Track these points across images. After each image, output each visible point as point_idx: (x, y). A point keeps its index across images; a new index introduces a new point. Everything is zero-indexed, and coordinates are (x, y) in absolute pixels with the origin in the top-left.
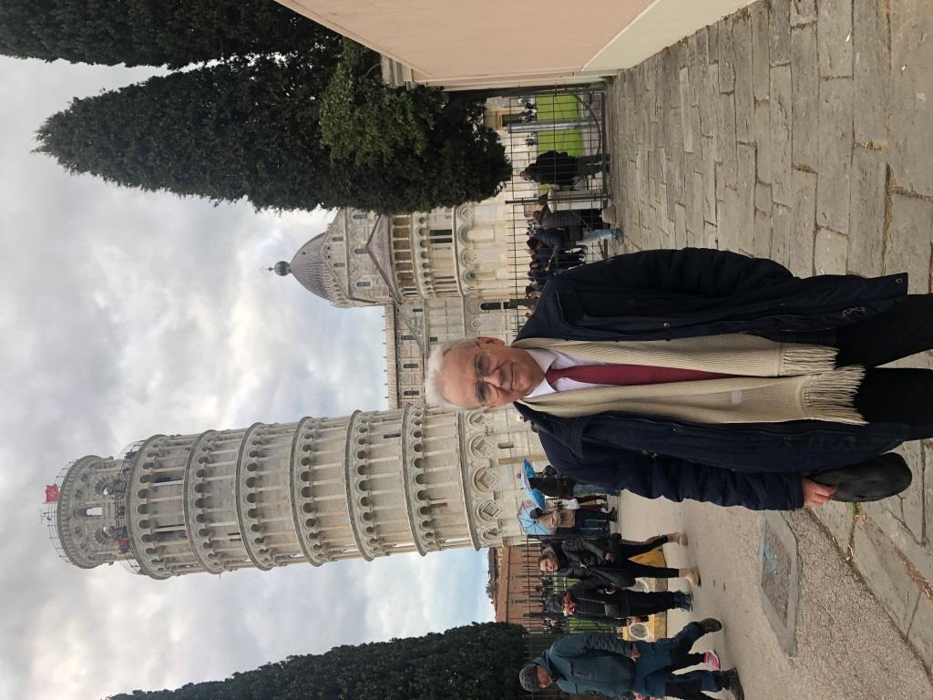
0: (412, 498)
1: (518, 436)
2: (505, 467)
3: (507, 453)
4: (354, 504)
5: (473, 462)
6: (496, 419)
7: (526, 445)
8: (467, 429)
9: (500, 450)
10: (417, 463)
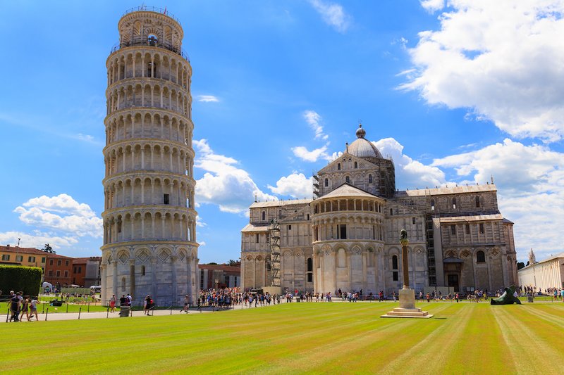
1: (149, 278)
2: (129, 269)
3: (138, 270)
6: (164, 265)
8: (156, 246)
9: (141, 267)
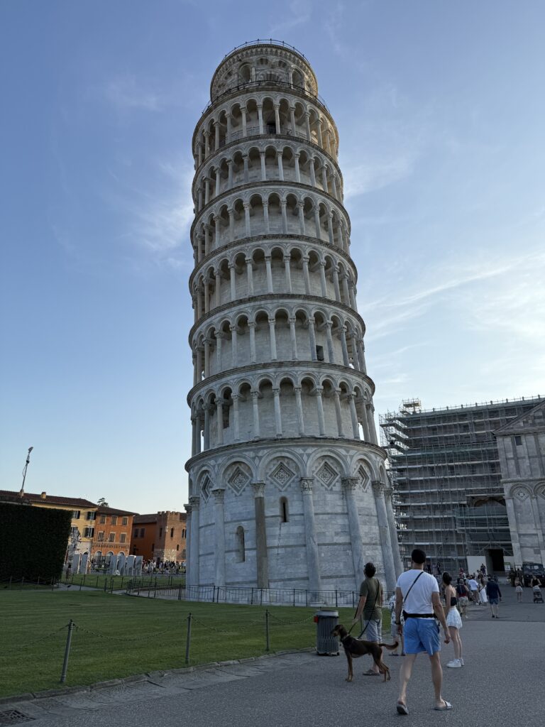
1: (297, 530)
2: (252, 507)
3: (273, 510)
5: (260, 458)
7: (282, 542)
9: (278, 500)
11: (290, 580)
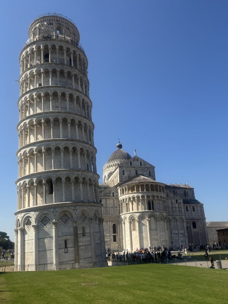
0: (58, 173)
1: (88, 239)
2: (72, 230)
3: (80, 232)
4: (57, 142)
5: (77, 210)
7: (84, 244)
10: (77, 179)
11: (86, 258)
